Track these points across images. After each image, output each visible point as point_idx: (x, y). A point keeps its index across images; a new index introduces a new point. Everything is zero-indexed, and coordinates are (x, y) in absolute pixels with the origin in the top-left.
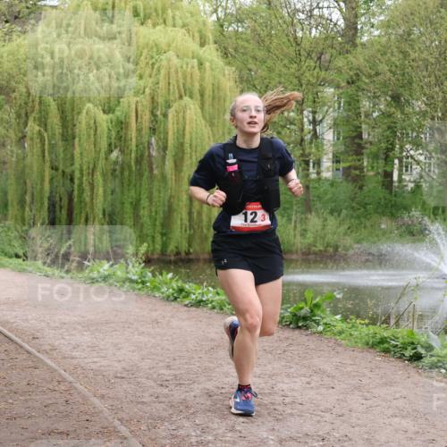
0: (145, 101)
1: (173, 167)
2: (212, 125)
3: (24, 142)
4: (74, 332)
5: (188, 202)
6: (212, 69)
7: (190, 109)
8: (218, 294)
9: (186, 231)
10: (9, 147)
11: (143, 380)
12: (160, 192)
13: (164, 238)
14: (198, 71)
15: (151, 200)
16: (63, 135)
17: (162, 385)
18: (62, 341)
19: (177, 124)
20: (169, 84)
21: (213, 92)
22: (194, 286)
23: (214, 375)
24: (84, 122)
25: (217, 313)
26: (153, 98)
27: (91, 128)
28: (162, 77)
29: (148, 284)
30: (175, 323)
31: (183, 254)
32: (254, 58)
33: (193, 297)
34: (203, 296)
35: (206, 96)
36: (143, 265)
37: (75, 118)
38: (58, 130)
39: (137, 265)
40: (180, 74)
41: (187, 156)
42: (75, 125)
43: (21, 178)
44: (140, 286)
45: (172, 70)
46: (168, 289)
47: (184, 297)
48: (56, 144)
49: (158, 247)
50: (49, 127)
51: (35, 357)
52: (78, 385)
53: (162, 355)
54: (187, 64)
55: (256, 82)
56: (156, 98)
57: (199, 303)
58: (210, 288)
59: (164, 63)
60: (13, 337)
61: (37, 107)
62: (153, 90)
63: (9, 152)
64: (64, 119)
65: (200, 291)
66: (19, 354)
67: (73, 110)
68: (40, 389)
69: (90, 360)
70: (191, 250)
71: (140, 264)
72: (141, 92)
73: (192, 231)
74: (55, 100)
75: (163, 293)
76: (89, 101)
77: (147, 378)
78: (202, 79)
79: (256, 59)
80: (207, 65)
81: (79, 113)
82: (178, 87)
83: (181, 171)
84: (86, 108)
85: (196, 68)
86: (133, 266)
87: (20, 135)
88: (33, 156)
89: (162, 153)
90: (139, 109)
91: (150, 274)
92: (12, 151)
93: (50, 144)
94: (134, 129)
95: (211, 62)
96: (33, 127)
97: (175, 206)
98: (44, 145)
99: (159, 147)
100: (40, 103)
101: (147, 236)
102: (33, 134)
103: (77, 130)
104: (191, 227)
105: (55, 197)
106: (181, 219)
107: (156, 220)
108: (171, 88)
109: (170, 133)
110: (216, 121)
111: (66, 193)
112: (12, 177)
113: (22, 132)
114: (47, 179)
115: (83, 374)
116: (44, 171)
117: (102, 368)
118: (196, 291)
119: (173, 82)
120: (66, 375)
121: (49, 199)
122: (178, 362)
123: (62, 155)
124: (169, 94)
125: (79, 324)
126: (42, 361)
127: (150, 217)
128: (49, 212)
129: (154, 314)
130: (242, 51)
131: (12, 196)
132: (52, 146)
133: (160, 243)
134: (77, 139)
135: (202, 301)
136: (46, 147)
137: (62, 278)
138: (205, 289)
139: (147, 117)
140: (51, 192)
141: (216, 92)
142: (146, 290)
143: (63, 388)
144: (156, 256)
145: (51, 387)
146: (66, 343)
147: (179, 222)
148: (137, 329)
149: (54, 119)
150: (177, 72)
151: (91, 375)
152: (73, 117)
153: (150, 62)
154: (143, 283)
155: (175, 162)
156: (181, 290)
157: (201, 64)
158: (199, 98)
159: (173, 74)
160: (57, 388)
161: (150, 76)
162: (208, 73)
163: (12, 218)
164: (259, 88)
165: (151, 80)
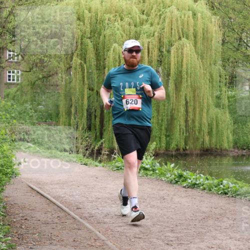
0: (154, 42)
1: (174, 87)
2: (202, 58)
3: (70, 71)
4: (105, 205)
5: (185, 113)
6: (202, 18)
7: (186, 46)
8: (207, 179)
9: (183, 133)
10: (60, 75)
11: (155, 240)
12: (164, 106)
13: (168, 139)
14: (192, 20)
15: (158, 111)
16: (97, 66)
17: (168, 244)
18: (97, 211)
19: (178, 57)
20: (172, 29)
21: (203, 34)
22: (190, 173)
23: (206, 238)
24: (111, 57)
25: (207, 193)
26: (160, 39)
27: (116, 61)
28: (166, 24)
29: (157, 171)
30: (176, 199)
31: (181, 150)
32: (234, 10)
33: (190, 181)
34: (196, 181)
35: (199, 37)
36: (153, 157)
37: (105, 54)
38: (94, 63)
39: (149, 157)
40: (179, 22)
41: (184, 81)
42: (105, 59)
43: (68, 96)
44: (151, 172)
45: (174, 19)
46: (172, 175)
47: (183, 181)
48: (92, 72)
49: (164, 145)
50: (87, 60)
51: (79, 221)
52: (108, 243)
53: (168, 222)
54: (185, 15)
55: (235, 27)
56: (162, 39)
57: (194, 186)
58: (202, 175)
59: (168, 14)
60: (64, 208)
61: (79, 46)
62: (160, 34)
63: (60, 78)
64: (97, 54)
65: (194, 177)
66: (68, 219)
67: (104, 48)
68: (82, 245)
69: (117, 225)
70: (187, 148)
71: (151, 156)
72: (152, 35)
73: (188, 134)
74: (91, 42)
75: (168, 178)
76: (116, 42)
77: (158, 239)
78: (195, 25)
79: (235, 10)
80: (199, 15)
81: (108, 50)
82: (178, 31)
83: (180, 91)
84: (113, 47)
85: (191, 17)
86: (146, 159)
87: (68, 66)
88: (76, 81)
89: (166, 79)
90: (150, 47)
91: (158, 164)
92: (62, 77)
93: (88, 72)
94: (147, 61)
95: (202, 13)
96: (77, 61)
97: (175, 116)
98: (84, 73)
99: (165, 74)
100: (82, 43)
101: (156, 137)
102: (76, 66)
103: (106, 63)
104: (187, 131)
105: (91, 109)
106: (180, 125)
107: (162, 126)
108: (173, 31)
109: (172, 64)
110: (205, 55)
111: (99, 107)
112: (62, 95)
113: (69, 64)
114: (86, 97)
115: (112, 234)
116: (84, 91)
117: (125, 231)
118: (191, 177)
119: (174, 27)
120: (100, 235)
121: (87, 111)
122: (179, 227)
123: (96, 80)
124: (171, 36)
125: (109, 199)
126: (83, 224)
127: (158, 123)
128: (88, 120)
129: (162, 193)
130: (225, 4)
131: (62, 109)
132: (89, 74)
133: (165, 142)
134: (107, 68)
135: (195, 184)
136: (85, 74)
137: (97, 166)
138: (198, 176)
139: (155, 53)
140: (89, 106)
141: (205, 34)
142: (155, 176)
143: (98, 244)
144: (162, 152)
145: (90, 243)
146: (100, 212)
147: (178, 127)
148: (149, 203)
149: (91, 55)
150: (177, 20)
151: (117, 236)
152: (104, 53)
153: (159, 14)
154: (154, 170)
155: (176, 85)
156: (181, 176)
157: (194, 14)
158: (193, 38)
159: (174, 22)
160: (94, 244)
161: (158, 24)
162: (200, 21)
163: (62, 124)
164: (237, 31)
165: (159, 27)
